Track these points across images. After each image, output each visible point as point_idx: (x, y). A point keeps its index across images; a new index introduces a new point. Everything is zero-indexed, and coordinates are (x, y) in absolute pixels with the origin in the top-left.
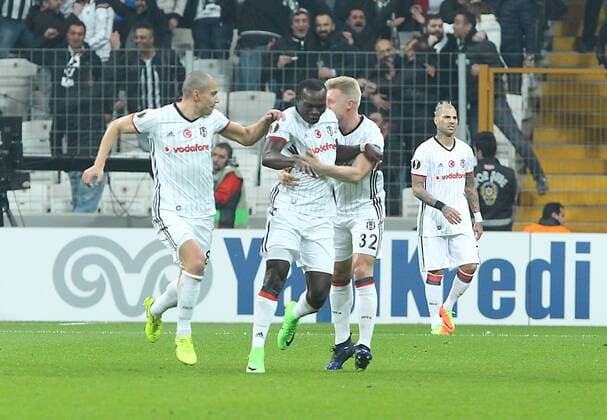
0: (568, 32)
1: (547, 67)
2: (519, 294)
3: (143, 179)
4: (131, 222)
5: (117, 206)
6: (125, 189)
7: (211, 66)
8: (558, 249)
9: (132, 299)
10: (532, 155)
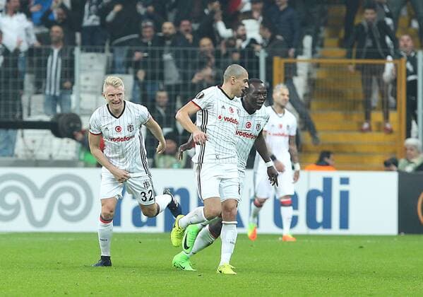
0: (334, 35)
1: (320, 58)
2: (302, 213)
3: (46, 134)
4: (37, 163)
5: (29, 153)
6: (34, 142)
7: (92, 58)
8: (328, 182)
9: (39, 216)
10: (310, 118)
